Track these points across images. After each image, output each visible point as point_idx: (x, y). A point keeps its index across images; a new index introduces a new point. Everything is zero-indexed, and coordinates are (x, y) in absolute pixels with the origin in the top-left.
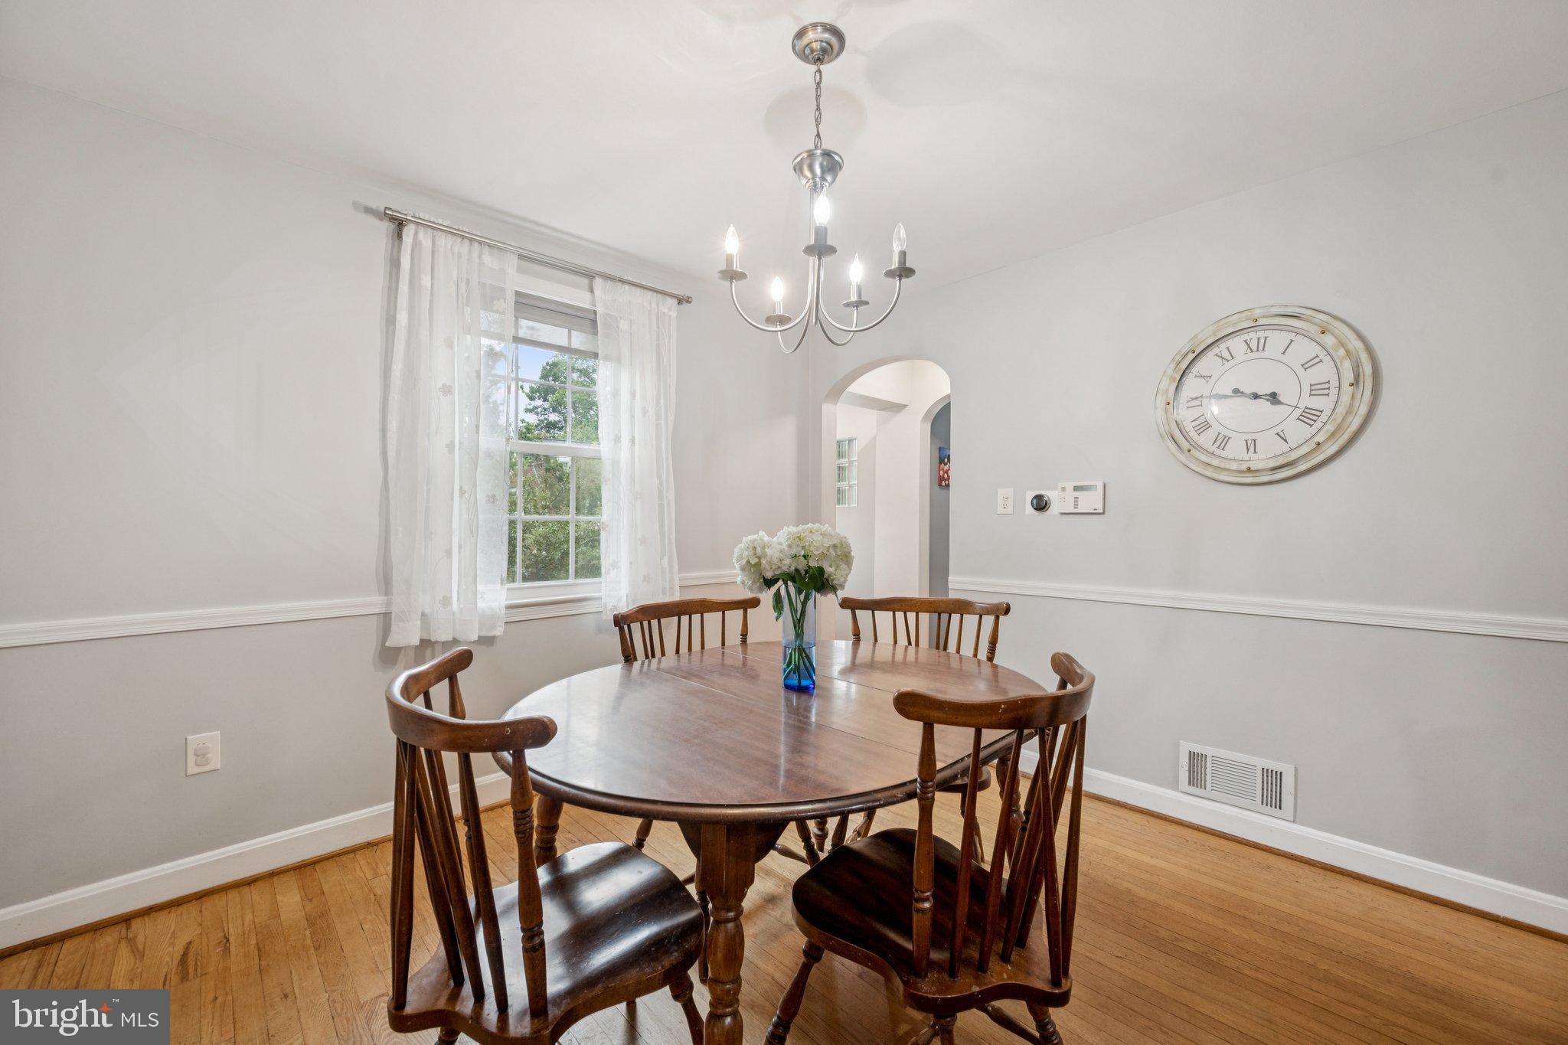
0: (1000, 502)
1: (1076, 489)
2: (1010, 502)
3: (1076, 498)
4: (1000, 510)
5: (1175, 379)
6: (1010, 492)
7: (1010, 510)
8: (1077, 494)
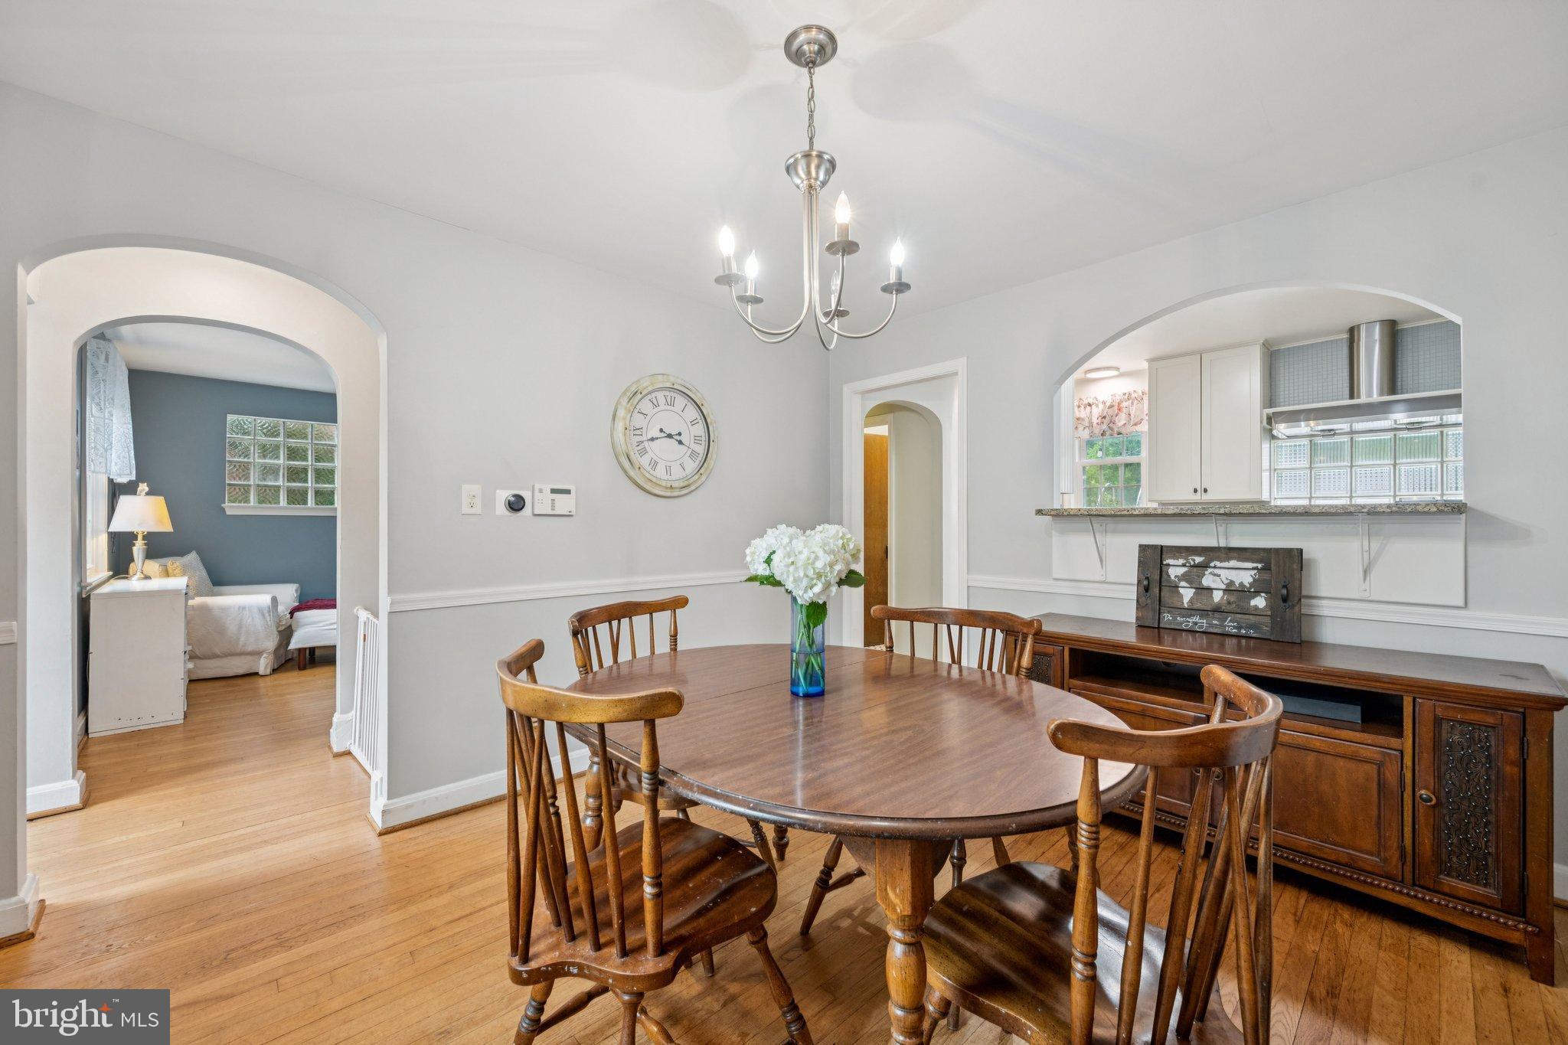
0: (465, 501)
1: (553, 491)
2: (478, 502)
3: (553, 500)
4: (465, 509)
5: (630, 410)
6: (476, 489)
7: (477, 510)
8: (555, 496)
